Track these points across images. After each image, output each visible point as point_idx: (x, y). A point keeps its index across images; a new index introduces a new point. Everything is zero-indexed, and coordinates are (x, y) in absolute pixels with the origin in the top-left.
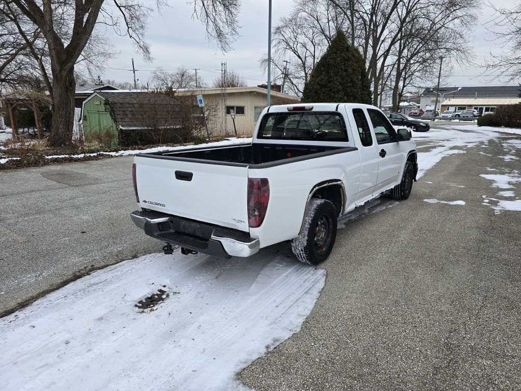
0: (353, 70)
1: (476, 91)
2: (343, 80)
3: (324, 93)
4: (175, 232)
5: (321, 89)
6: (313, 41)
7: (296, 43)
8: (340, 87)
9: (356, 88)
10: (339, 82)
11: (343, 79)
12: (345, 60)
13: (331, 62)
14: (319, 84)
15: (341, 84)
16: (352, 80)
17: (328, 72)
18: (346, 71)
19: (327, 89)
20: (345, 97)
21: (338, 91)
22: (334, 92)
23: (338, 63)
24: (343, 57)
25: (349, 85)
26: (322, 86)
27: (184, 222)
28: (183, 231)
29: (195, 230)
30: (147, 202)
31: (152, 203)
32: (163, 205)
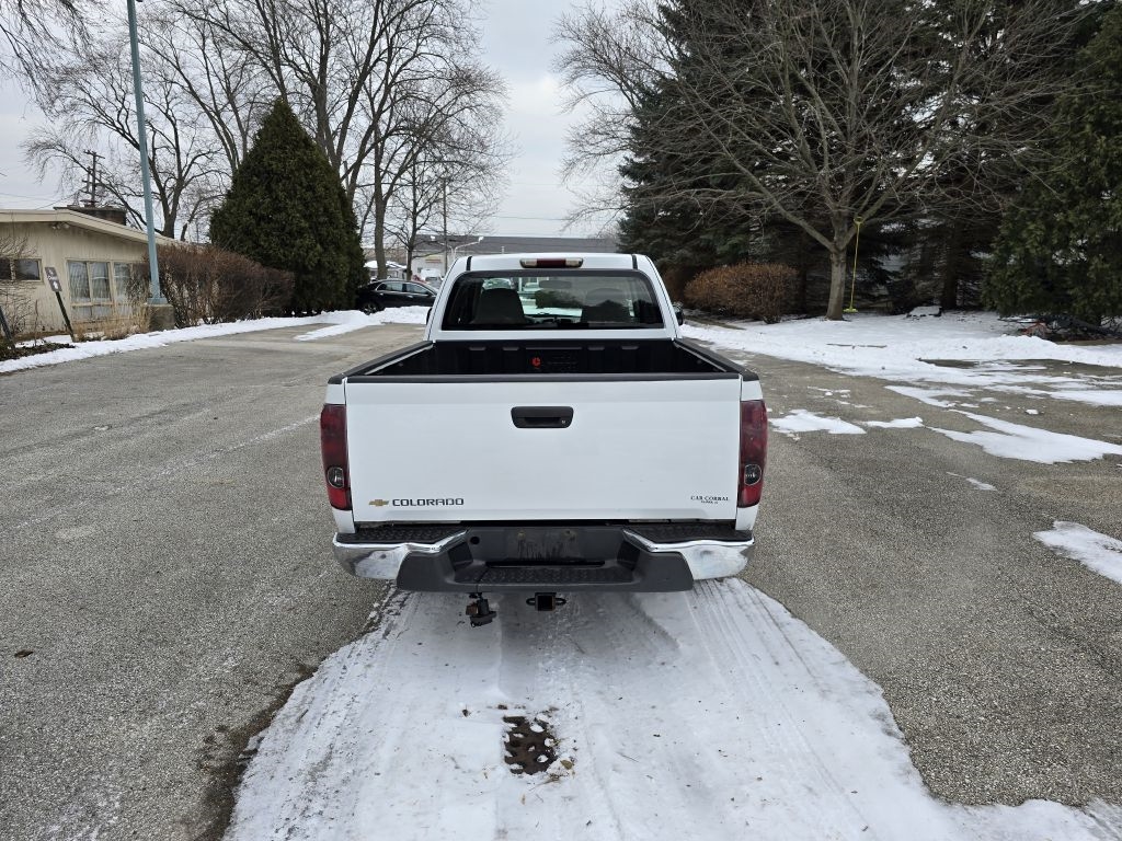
0: (327, 188)
1: (503, 244)
2: (307, 208)
3: (267, 235)
4: (488, 564)
5: (258, 224)
6: (170, 113)
7: (124, 111)
8: (304, 224)
9: (337, 228)
10: (299, 211)
11: (306, 205)
12: (307, 165)
13: (274, 166)
14: (251, 213)
15: (304, 217)
16: (326, 210)
17: (269, 189)
18: (310, 188)
19: (272, 225)
20: (319, 246)
21: (301, 232)
22: (290, 233)
23: (292, 170)
24: (301, 160)
25: (322, 219)
26: (260, 219)
27: (521, 533)
28: (518, 556)
29: (561, 546)
30: (386, 503)
31: (410, 502)
32: (455, 502)
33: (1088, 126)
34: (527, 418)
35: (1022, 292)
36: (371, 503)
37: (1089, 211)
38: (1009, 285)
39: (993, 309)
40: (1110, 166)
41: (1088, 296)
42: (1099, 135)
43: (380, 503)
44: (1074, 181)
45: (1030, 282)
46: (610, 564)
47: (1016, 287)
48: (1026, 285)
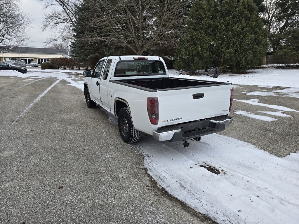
4: (184, 133)
27: (191, 124)
28: (190, 130)
29: (198, 126)
30: (166, 121)
31: (171, 120)
32: (180, 119)
33: (192, 29)
34: (196, 96)
35: (182, 65)
36: (163, 122)
37: (193, 48)
38: (179, 63)
39: (176, 69)
40: (197, 38)
41: (194, 66)
42: (194, 31)
43: (165, 121)
44: (190, 41)
45: (183, 63)
46: (207, 128)
47: (180, 64)
48: (182, 64)
